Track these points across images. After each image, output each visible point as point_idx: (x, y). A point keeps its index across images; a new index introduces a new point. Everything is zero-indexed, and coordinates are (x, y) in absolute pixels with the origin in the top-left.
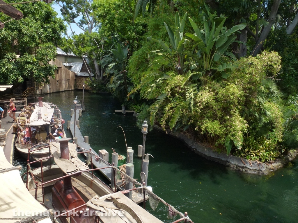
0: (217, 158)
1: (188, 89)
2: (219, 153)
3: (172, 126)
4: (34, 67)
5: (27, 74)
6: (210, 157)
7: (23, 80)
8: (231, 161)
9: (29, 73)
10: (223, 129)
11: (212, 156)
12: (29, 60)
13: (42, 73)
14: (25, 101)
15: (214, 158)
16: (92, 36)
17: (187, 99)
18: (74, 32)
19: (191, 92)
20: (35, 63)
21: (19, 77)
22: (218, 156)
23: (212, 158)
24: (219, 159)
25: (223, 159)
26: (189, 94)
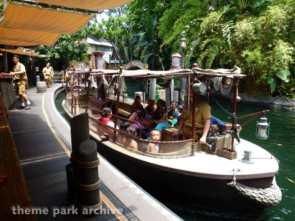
0: (259, 102)
1: (224, 26)
2: (261, 97)
3: (209, 66)
4: (68, 44)
5: (62, 50)
6: (251, 102)
7: (59, 57)
8: (274, 102)
9: (64, 50)
10: (265, 59)
11: (253, 101)
12: (64, 37)
13: (76, 49)
14: (62, 73)
15: (255, 102)
16: (121, 20)
17: (224, 35)
18: (104, 19)
19: (227, 28)
20: (70, 40)
21: (56, 54)
22: (260, 100)
23: (253, 102)
24: (261, 102)
25: (266, 102)
26: (225, 30)
